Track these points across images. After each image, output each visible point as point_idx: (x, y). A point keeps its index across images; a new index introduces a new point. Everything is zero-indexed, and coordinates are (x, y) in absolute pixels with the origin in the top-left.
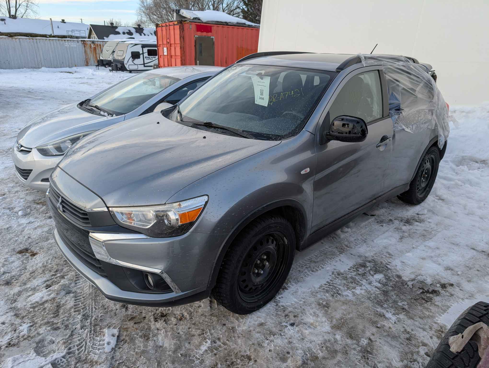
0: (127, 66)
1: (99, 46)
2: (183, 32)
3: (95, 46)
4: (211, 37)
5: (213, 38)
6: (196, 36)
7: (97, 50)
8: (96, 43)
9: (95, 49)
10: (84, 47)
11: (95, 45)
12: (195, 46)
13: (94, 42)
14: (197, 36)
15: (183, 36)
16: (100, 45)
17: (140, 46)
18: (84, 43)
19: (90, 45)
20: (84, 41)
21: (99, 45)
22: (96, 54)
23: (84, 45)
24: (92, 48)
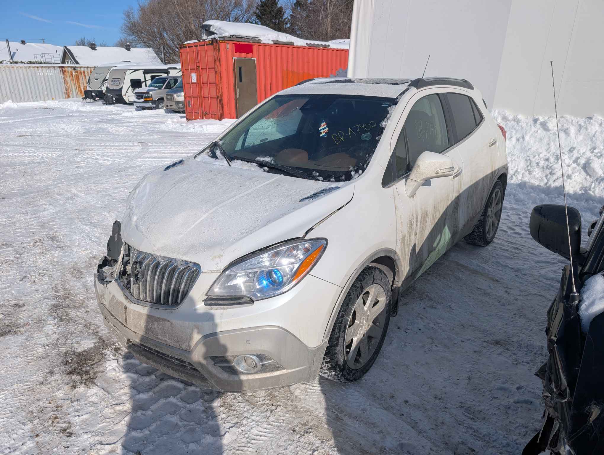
0: (125, 98)
1: (82, 73)
2: (219, 53)
3: (77, 74)
4: (252, 59)
5: (254, 60)
6: (234, 58)
7: (81, 79)
8: (79, 69)
9: (77, 77)
10: (64, 75)
11: (77, 72)
12: (234, 70)
13: (76, 68)
14: (236, 58)
15: (220, 59)
16: (84, 72)
17: (142, 72)
18: (62, 70)
19: (71, 72)
20: (63, 67)
21: (82, 71)
22: (79, 83)
23: (63, 73)
24: (73, 76)
